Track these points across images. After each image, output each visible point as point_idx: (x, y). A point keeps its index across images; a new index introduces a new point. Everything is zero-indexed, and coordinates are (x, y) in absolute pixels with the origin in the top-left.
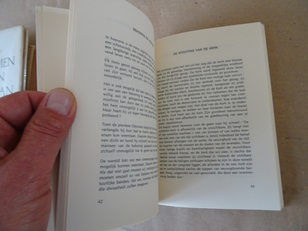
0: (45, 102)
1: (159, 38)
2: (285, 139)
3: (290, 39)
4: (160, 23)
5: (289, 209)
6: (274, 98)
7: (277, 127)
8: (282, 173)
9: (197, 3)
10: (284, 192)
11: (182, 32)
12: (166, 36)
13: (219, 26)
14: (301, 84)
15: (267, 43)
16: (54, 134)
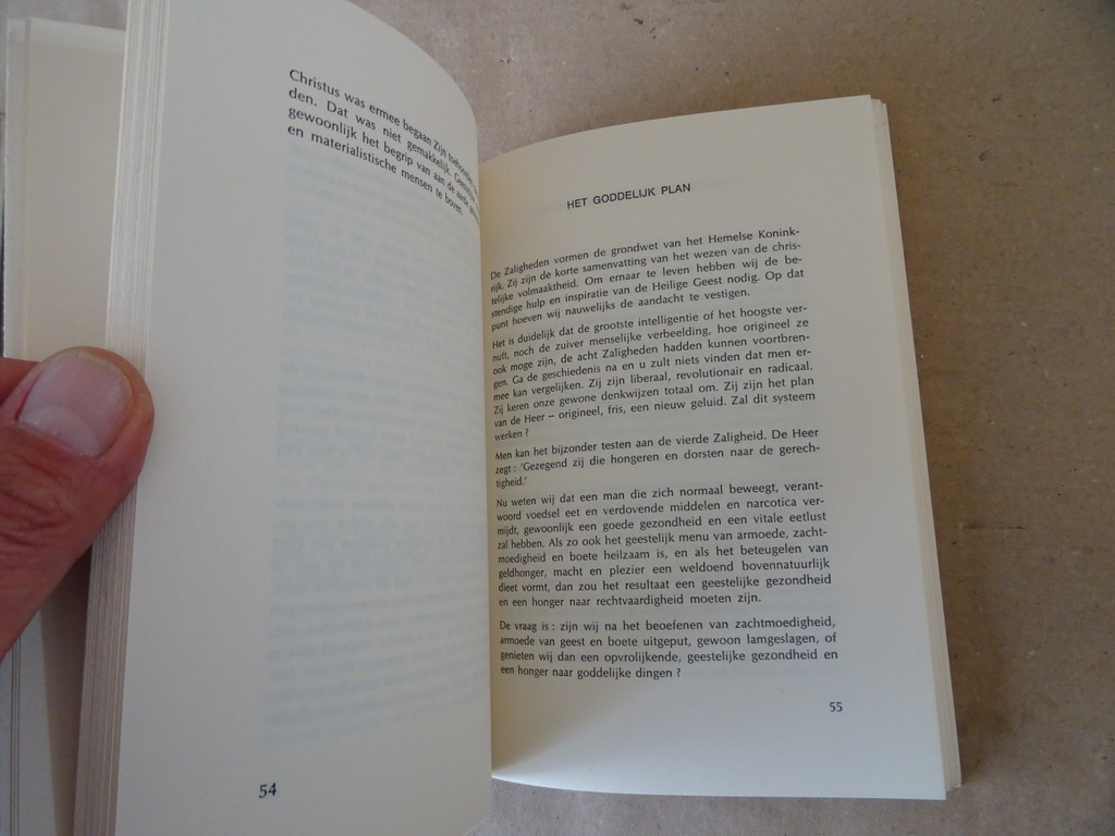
0: (18, 405)
1: (505, 150)
2: (965, 527)
3: (982, 157)
4: (508, 94)
5: (983, 789)
6: (924, 376)
7: (935, 484)
8: (954, 655)
9: (641, 22)
10: (963, 729)
11: (588, 127)
12: (528, 142)
13: (723, 108)
14: (1024, 324)
15: (898, 172)
16: (20, 535)
